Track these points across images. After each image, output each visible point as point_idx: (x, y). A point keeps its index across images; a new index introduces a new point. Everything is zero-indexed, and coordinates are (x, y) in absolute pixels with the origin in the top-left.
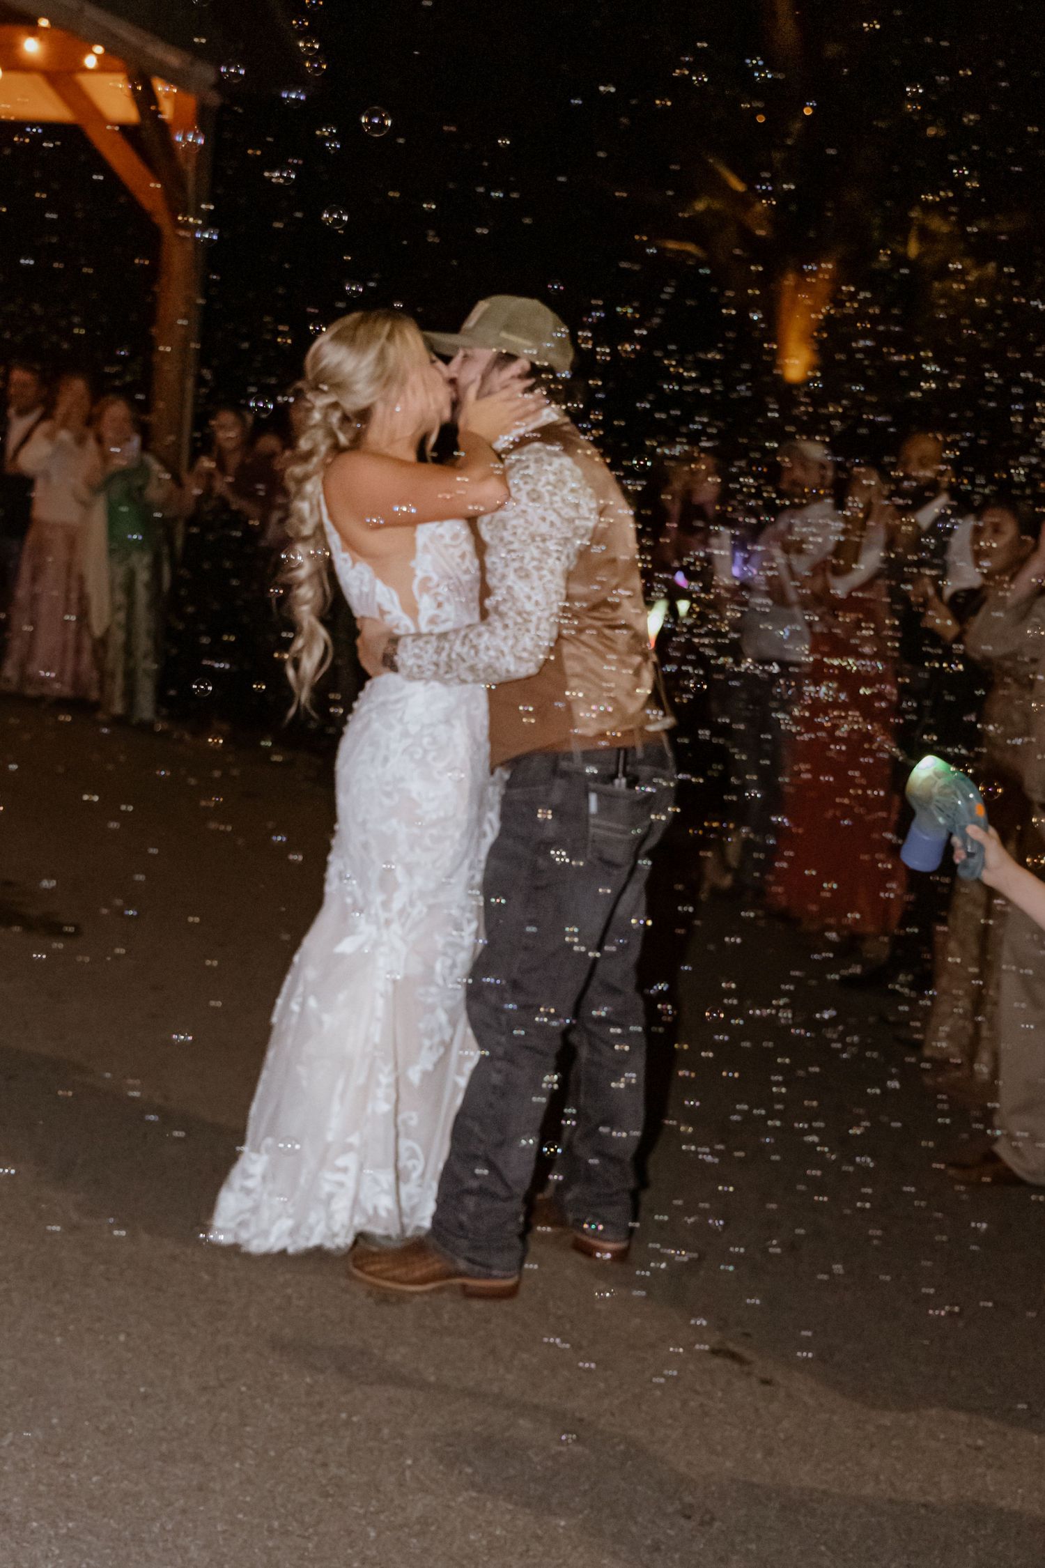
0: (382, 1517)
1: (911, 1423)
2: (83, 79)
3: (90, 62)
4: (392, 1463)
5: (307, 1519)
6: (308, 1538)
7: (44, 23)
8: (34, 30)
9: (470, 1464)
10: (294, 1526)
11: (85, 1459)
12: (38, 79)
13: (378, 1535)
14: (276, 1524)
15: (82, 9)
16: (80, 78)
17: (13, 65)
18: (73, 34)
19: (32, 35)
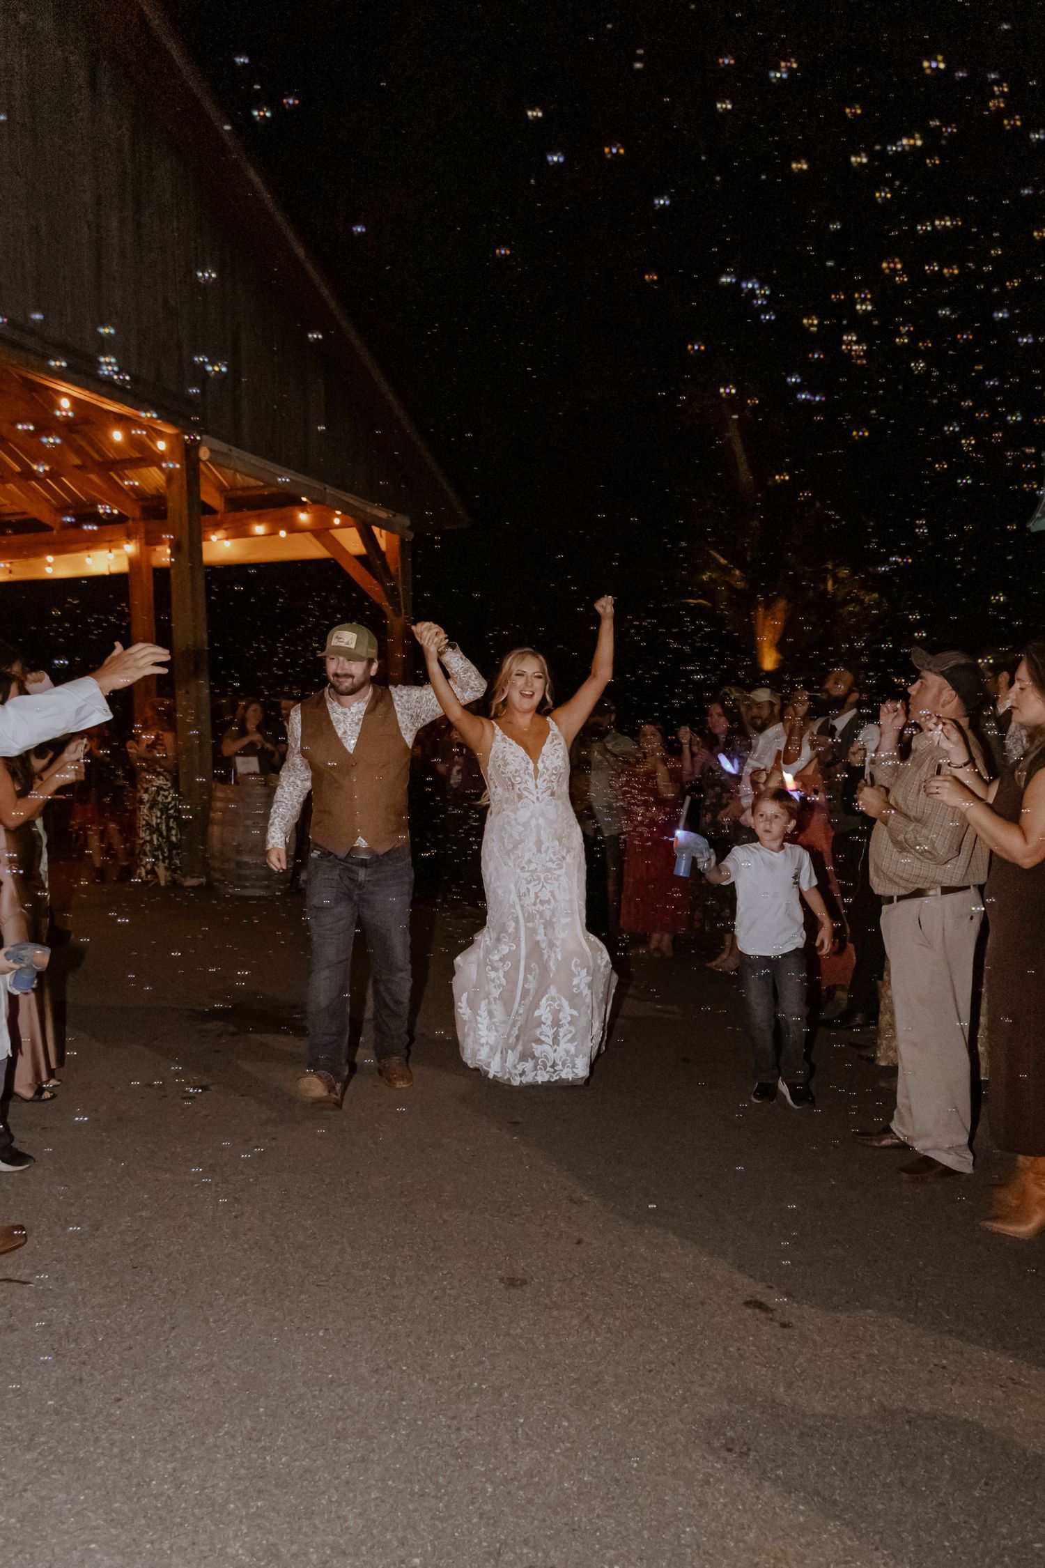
2: (334, 532)
3: (336, 521)
7: (306, 500)
12: (308, 535)
15: (325, 489)
16: (332, 532)
17: (294, 528)
18: (322, 504)
19: (303, 511)
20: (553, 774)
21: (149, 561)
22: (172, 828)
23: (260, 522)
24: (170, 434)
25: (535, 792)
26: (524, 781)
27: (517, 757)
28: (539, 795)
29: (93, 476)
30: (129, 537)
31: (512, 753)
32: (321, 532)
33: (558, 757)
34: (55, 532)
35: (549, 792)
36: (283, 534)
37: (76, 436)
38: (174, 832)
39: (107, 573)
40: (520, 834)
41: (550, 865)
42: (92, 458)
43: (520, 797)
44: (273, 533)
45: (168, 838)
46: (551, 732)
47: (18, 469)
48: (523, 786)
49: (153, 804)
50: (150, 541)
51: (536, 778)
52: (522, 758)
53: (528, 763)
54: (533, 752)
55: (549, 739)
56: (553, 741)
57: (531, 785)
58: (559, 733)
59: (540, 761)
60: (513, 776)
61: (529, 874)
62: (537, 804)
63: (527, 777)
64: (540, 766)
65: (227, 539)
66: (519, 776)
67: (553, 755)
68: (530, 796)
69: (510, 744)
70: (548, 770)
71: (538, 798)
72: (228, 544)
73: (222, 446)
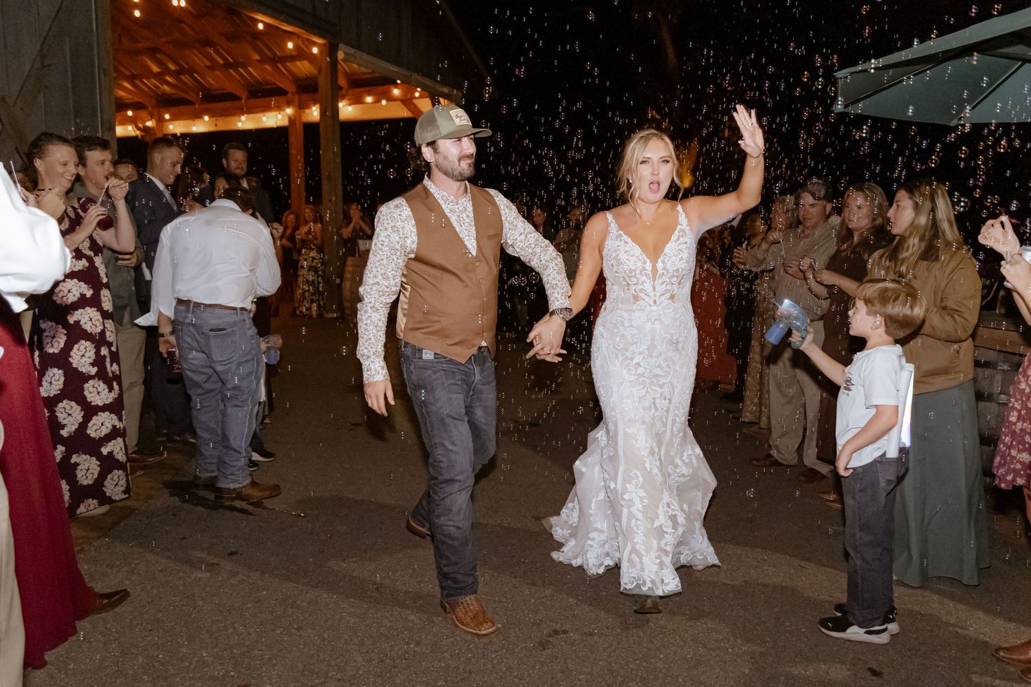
0: (536, 595)
1: (739, 552)
2: (415, 101)
3: (417, 95)
4: (540, 576)
5: (508, 596)
6: (509, 603)
7: (399, 82)
8: (396, 85)
9: (570, 575)
10: (503, 599)
11: (427, 579)
12: (399, 103)
13: (535, 602)
14: (497, 599)
15: (411, 75)
16: (414, 101)
17: (390, 99)
18: (409, 85)
19: (396, 88)
20: (674, 276)
21: (300, 119)
22: (320, 283)
23: (369, 95)
24: (320, 44)
25: (652, 294)
26: (640, 282)
27: (631, 256)
28: (657, 298)
29: (267, 67)
30: (289, 104)
31: (626, 252)
32: (407, 101)
33: (681, 259)
34: (243, 101)
35: (668, 295)
36: (384, 102)
37: (257, 42)
38: (321, 285)
39: (275, 126)
40: (633, 336)
41: (657, 371)
42: (267, 55)
43: (636, 298)
44: (378, 101)
45: (318, 288)
46: (679, 227)
47: (221, 62)
48: (640, 287)
49: (310, 268)
50: (302, 106)
51: (654, 281)
52: (638, 257)
53: (645, 263)
54: (655, 252)
55: (674, 237)
56: (679, 239)
57: (648, 287)
58: (687, 229)
59: (660, 261)
60: (628, 276)
61: (636, 377)
62: (654, 308)
63: (644, 278)
64: (660, 265)
65: (350, 105)
66: (635, 276)
67: (676, 256)
68: (647, 299)
69: (626, 242)
70: (668, 272)
71: (655, 302)
72: (350, 108)
73: (351, 51)
